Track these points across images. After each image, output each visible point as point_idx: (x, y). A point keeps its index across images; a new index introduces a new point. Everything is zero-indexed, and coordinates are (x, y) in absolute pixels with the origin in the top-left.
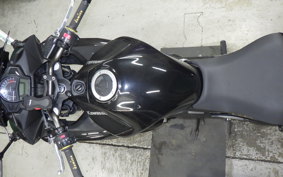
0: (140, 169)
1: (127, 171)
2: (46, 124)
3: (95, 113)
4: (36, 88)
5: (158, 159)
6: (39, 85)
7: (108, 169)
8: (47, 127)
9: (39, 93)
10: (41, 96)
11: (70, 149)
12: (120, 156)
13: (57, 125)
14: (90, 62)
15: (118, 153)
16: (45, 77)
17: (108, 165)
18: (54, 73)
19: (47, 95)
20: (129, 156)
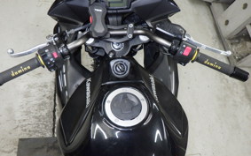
0: (30, 128)
1: (28, 113)
2: (73, 31)
3: (88, 89)
4: (117, 15)
5: (43, 147)
6: (120, 19)
7: (29, 92)
8: (68, 33)
9: (110, 19)
10: (107, 22)
11: (39, 65)
12: (44, 104)
13: (71, 46)
14: (152, 79)
15: (48, 101)
16: (131, 25)
17: (33, 91)
18: (136, 36)
19: (110, 30)
20: (44, 113)
